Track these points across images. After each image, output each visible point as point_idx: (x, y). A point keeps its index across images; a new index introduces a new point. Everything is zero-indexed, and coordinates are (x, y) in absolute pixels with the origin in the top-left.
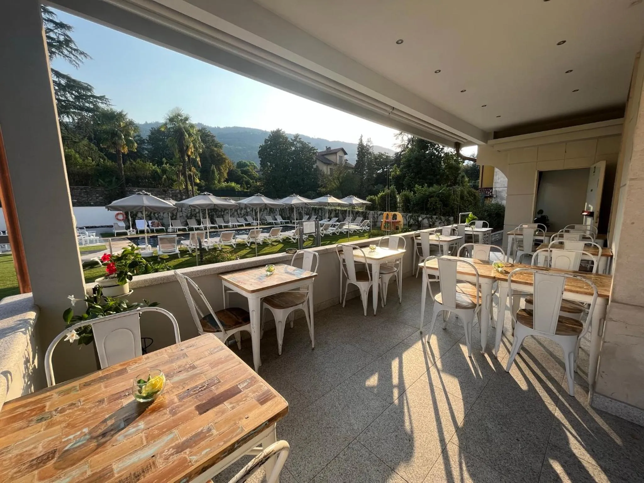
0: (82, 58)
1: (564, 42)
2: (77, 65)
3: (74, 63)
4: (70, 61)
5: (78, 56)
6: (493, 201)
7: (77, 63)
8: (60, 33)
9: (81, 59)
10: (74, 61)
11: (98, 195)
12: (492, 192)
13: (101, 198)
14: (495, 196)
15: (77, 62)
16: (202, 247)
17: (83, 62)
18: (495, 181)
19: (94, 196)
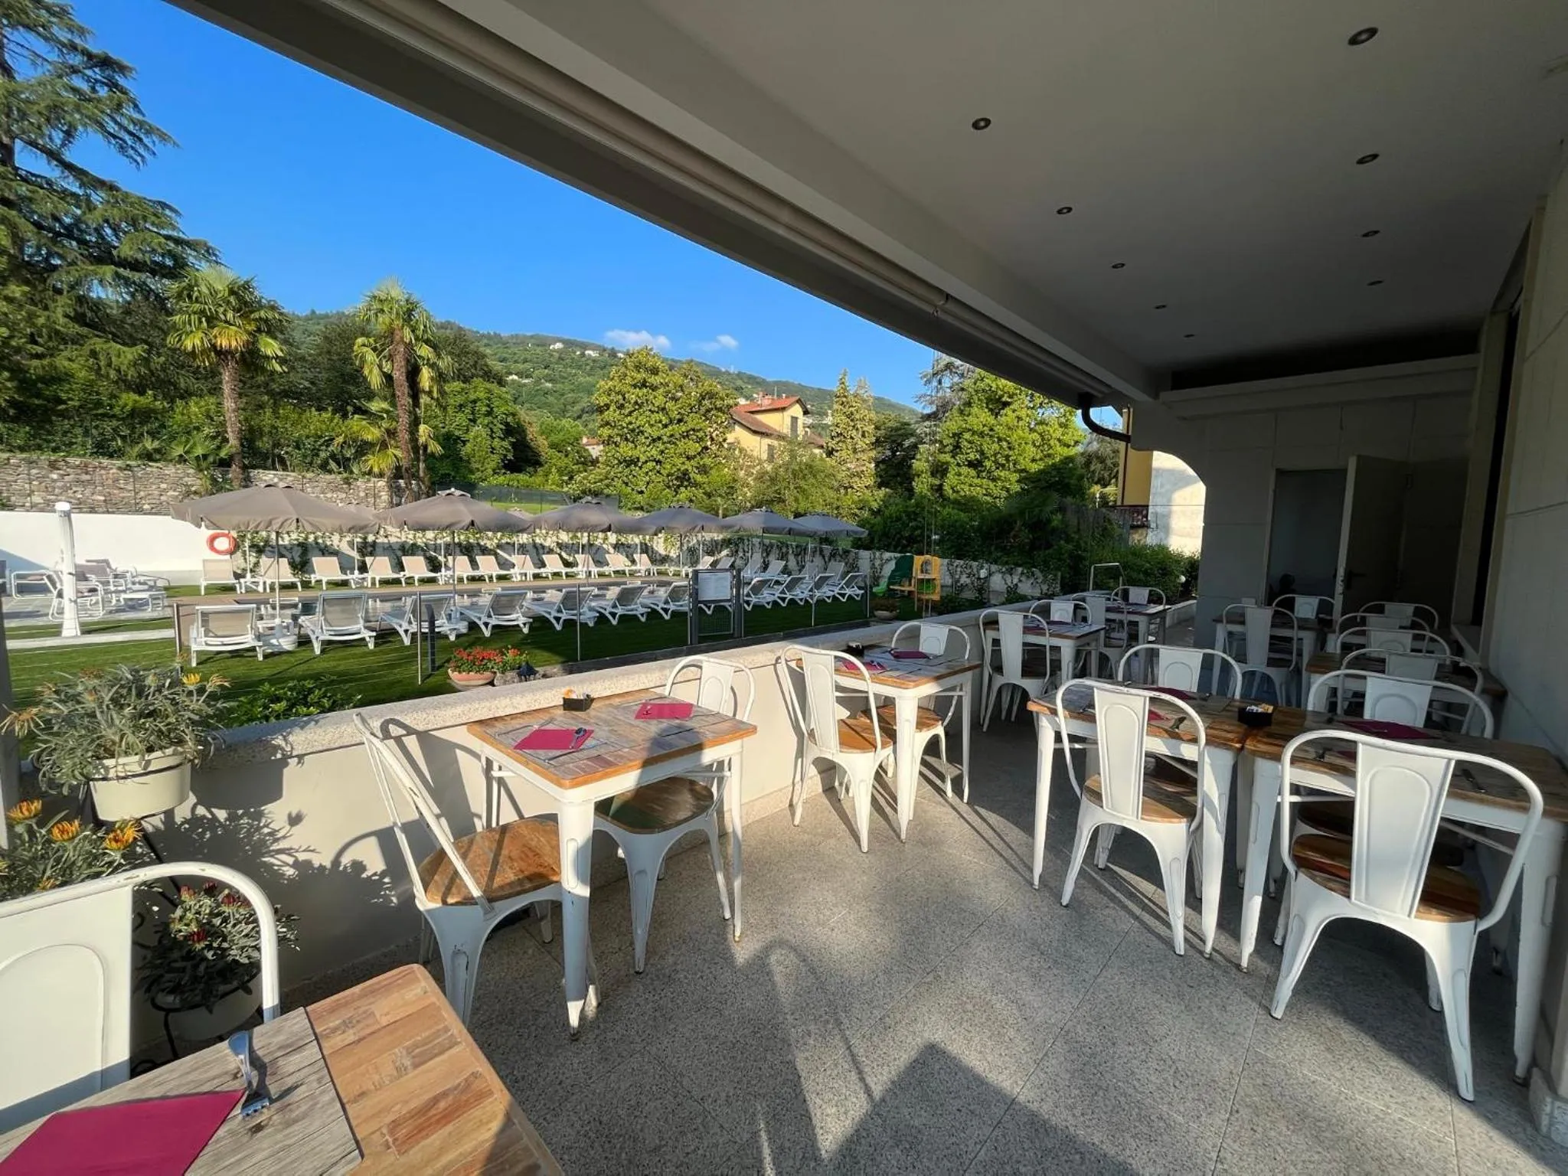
0: (154, 142)
1: (1375, 156)
2: (139, 159)
3: (131, 152)
4: (122, 147)
5: (142, 136)
6: (1151, 539)
7: (140, 155)
8: (99, 77)
9: (150, 145)
10: (133, 148)
11: (163, 486)
12: (1146, 517)
13: (171, 493)
14: (1153, 525)
15: (141, 151)
16: (437, 630)
17: (154, 154)
18: (1153, 490)
19: (154, 487)
